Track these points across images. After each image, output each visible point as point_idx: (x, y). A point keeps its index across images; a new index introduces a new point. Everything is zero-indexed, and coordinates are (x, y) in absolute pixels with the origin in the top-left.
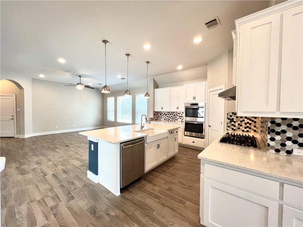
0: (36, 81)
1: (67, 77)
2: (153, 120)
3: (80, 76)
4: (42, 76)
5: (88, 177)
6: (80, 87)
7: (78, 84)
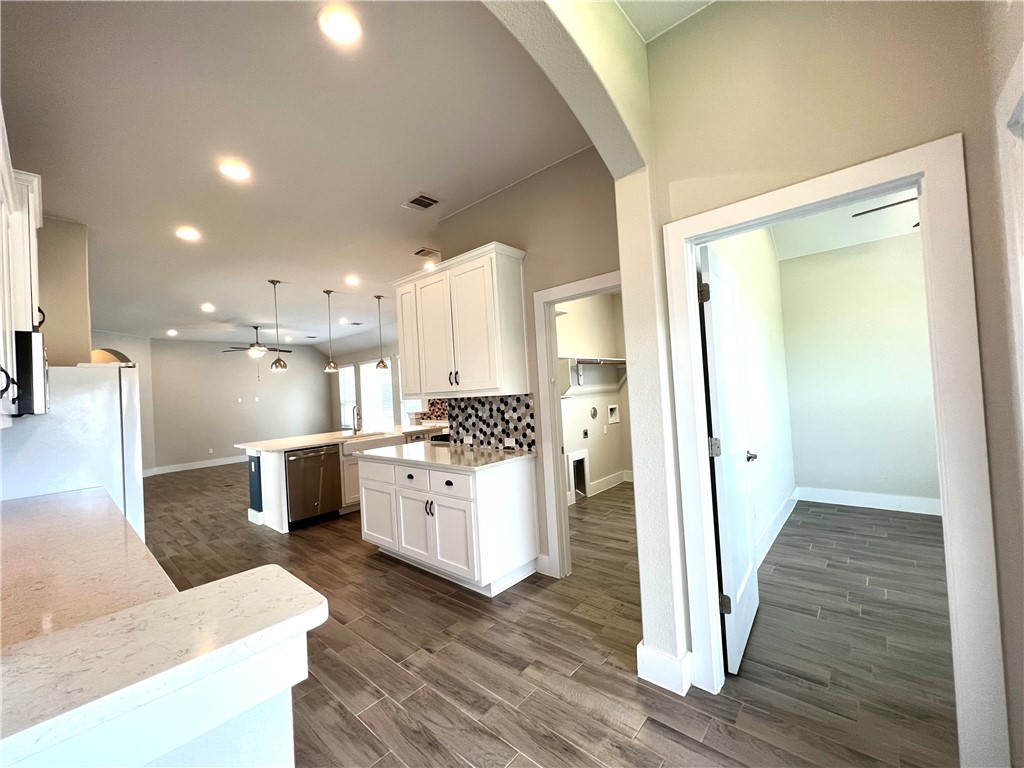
0: (159, 344)
1: (227, 331)
2: (429, 417)
3: (256, 328)
4: (172, 333)
5: (250, 519)
6: (256, 353)
7: (252, 345)
